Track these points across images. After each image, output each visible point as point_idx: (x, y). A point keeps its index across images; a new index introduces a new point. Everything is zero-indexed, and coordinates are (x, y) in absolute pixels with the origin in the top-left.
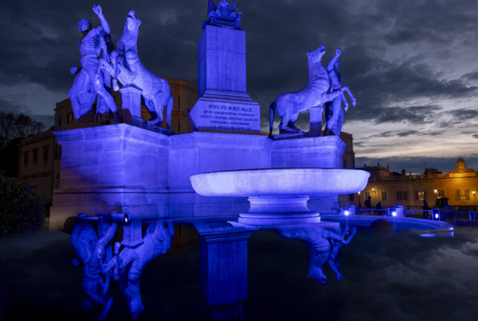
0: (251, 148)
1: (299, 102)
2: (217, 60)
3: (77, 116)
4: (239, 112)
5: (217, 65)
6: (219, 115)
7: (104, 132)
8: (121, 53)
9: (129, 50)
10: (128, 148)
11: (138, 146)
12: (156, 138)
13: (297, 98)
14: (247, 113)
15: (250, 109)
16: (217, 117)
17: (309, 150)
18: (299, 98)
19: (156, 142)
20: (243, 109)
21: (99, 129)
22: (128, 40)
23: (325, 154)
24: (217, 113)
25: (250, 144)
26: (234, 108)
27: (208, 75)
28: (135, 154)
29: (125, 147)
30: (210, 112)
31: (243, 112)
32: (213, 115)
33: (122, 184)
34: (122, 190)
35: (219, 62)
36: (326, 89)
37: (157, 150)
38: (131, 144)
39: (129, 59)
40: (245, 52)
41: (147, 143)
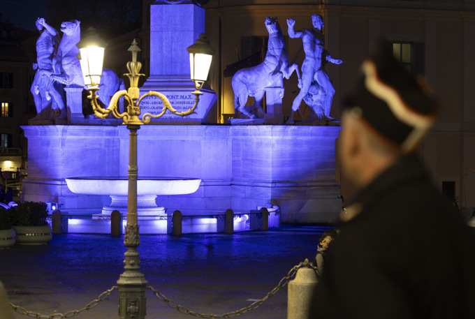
0: (190, 138)
1: (250, 82)
2: (162, 43)
3: (39, 111)
4: (178, 100)
5: (161, 48)
6: (156, 106)
7: (50, 131)
8: (59, 59)
9: (66, 56)
10: (66, 145)
11: (79, 141)
12: (99, 131)
13: (249, 77)
14: (187, 100)
15: (190, 96)
16: (154, 108)
17: (257, 139)
18: (251, 77)
19: (99, 135)
20: (182, 97)
21: (47, 128)
22: (65, 46)
23: (267, 145)
24: (155, 103)
25: (187, 135)
26: (172, 97)
27: (152, 60)
28: (75, 149)
29: (63, 144)
30: (147, 103)
31: (182, 100)
32: (150, 106)
33: (61, 177)
34: (59, 183)
35: (164, 44)
36: (273, 68)
37: (103, 142)
38: (70, 141)
39: (64, 65)
40: (192, 29)
41: (89, 137)
